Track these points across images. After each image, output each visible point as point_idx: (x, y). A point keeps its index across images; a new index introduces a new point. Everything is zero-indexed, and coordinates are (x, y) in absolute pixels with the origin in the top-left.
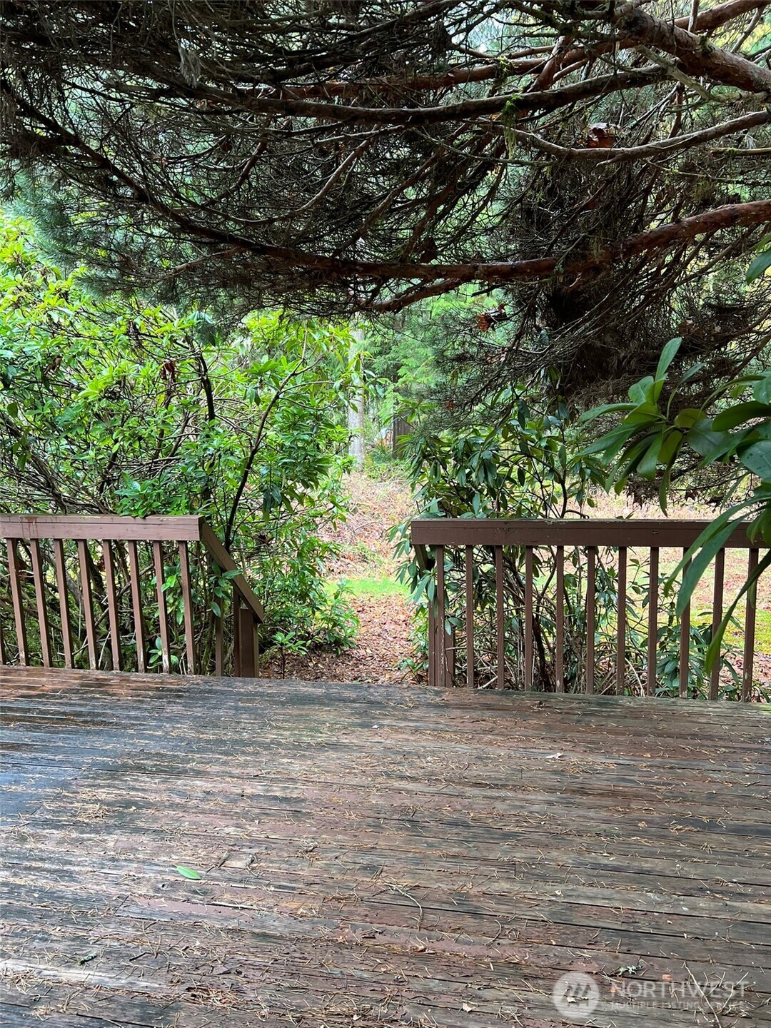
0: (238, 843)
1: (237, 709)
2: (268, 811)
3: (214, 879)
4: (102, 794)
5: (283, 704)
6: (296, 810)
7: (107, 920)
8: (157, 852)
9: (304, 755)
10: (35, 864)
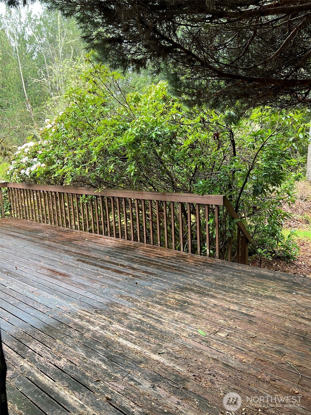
0: (223, 327)
1: (233, 275)
2: (238, 318)
3: (211, 338)
4: (177, 296)
5: (253, 276)
6: (251, 320)
7: (170, 341)
8: (192, 322)
9: (258, 299)
10: (150, 315)
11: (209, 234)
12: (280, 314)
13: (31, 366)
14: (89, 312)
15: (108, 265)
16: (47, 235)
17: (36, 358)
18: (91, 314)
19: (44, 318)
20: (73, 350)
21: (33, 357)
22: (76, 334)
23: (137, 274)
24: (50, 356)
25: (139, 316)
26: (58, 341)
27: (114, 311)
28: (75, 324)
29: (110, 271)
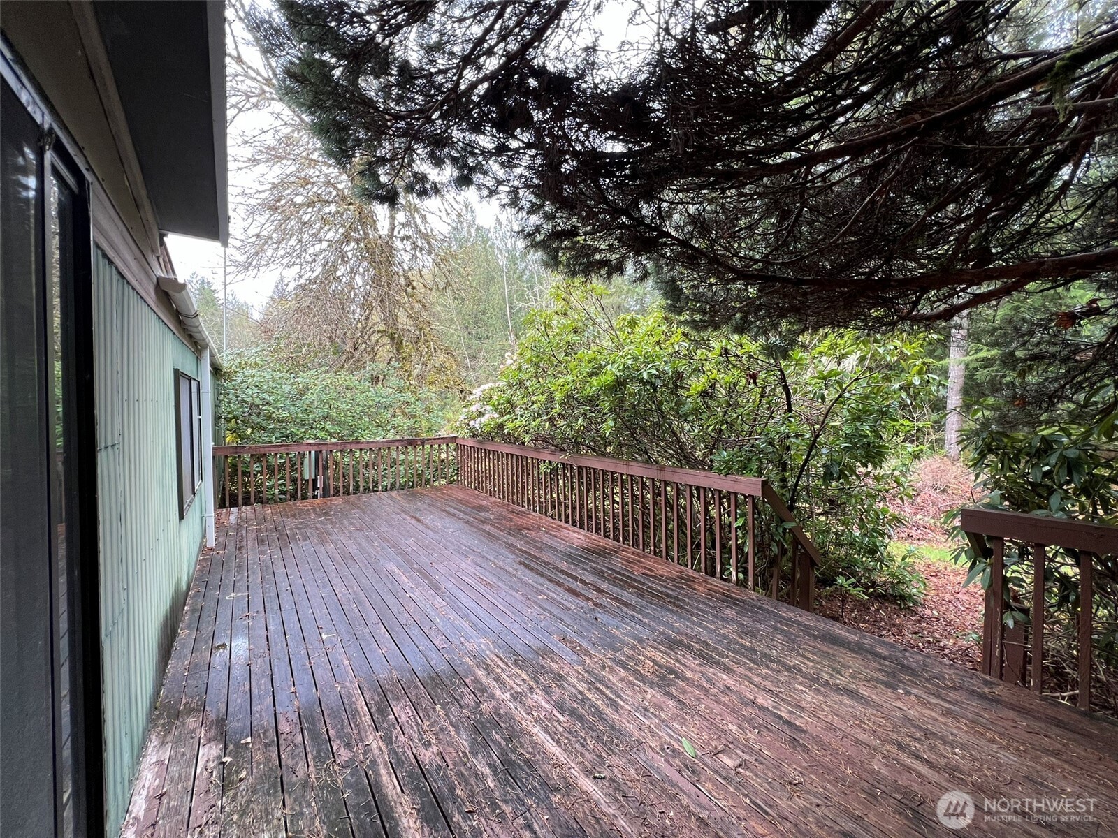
0: (735, 742)
1: (775, 628)
2: (769, 727)
3: (705, 764)
4: (659, 657)
5: (815, 637)
6: (795, 736)
7: (623, 754)
8: (675, 717)
9: (818, 690)
10: (602, 687)
11: (737, 545)
12: (863, 737)
13: (381, 750)
14: (503, 661)
15: (562, 578)
16: (492, 517)
17: (394, 734)
18: (507, 665)
19: (435, 658)
20: (453, 733)
21: (391, 732)
22: (470, 700)
23: (603, 600)
24: (415, 736)
25: (582, 687)
26: (438, 707)
27: (543, 667)
28: (476, 681)
29: (561, 590)
